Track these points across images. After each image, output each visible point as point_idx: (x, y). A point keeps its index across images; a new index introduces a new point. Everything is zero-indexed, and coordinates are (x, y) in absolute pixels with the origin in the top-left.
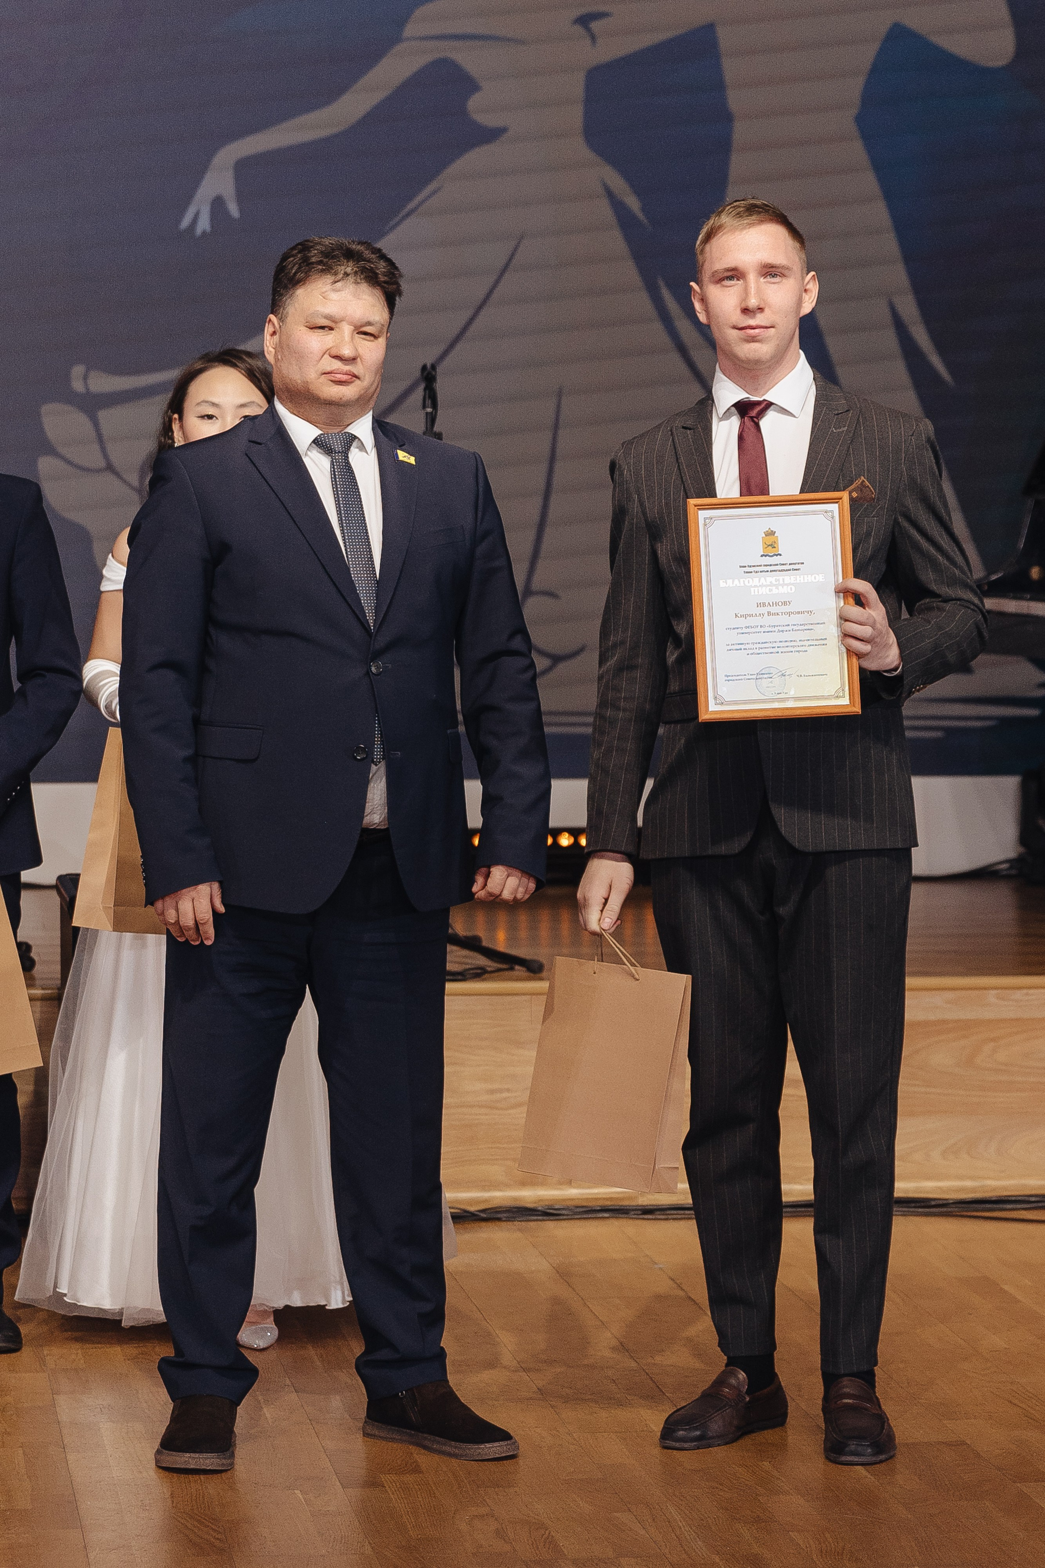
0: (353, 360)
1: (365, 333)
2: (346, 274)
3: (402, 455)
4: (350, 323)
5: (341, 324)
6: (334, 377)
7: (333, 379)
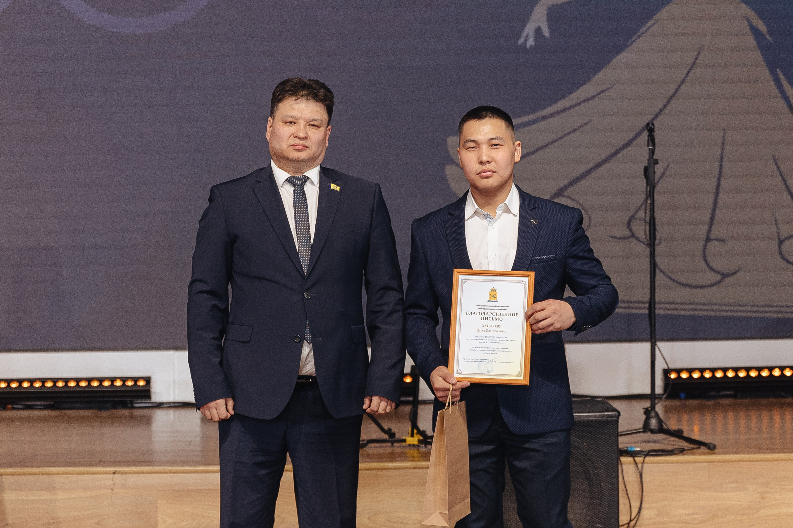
0: (305, 138)
1: (314, 125)
2: (302, 96)
3: (333, 186)
4: (304, 120)
5: (299, 121)
6: (295, 147)
7: (294, 148)
